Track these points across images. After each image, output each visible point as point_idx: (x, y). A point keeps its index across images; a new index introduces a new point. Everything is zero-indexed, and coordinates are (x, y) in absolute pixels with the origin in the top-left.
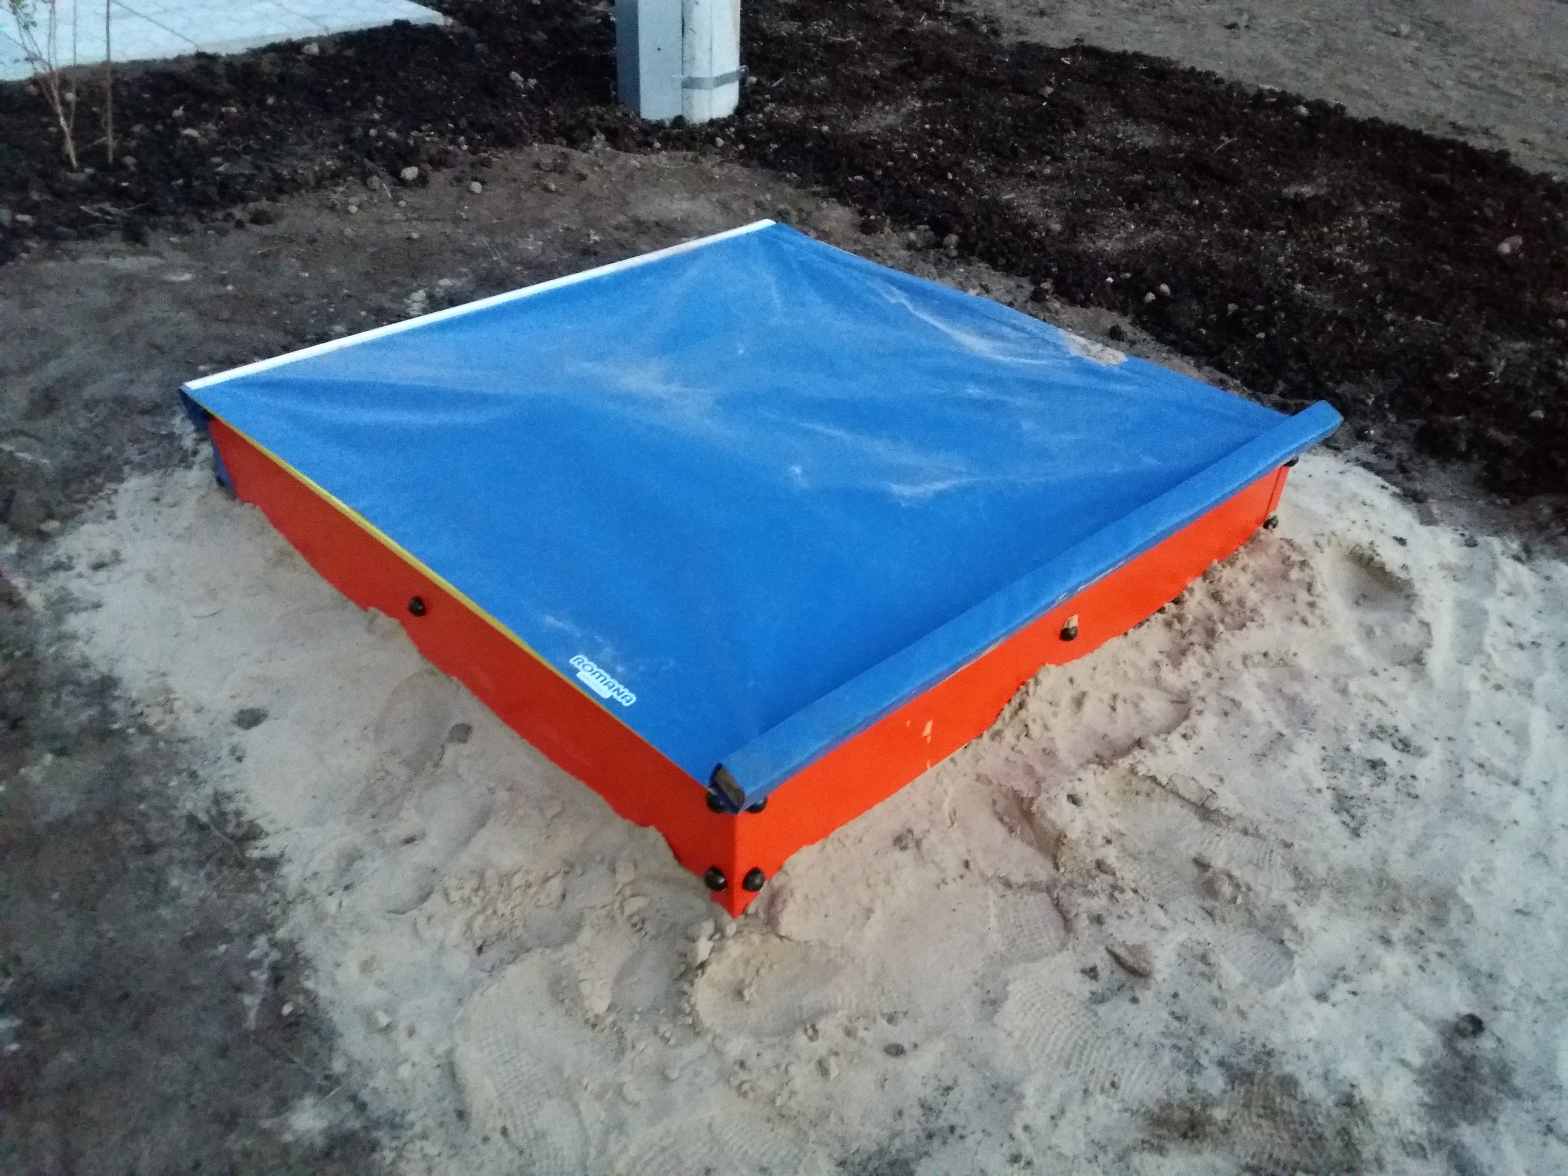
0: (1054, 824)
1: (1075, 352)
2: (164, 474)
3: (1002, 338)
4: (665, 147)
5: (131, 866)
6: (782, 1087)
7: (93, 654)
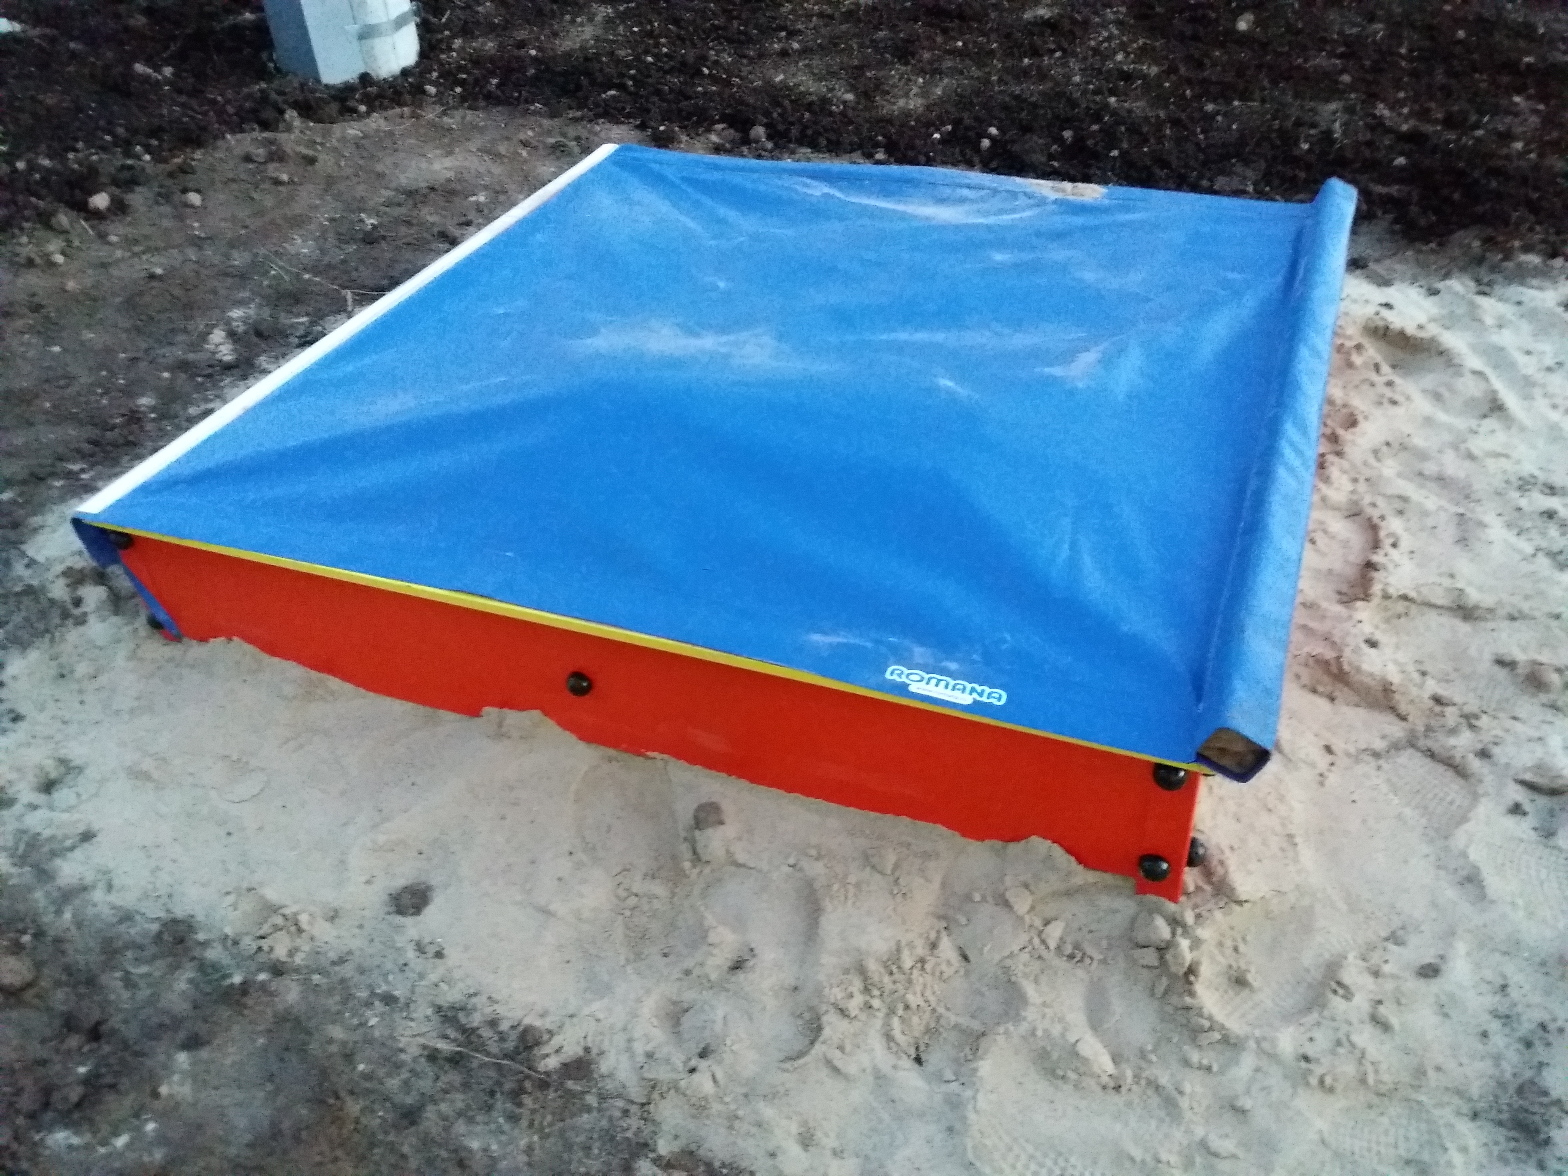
0: (1371, 675)
1: (1053, 196)
2: (52, 640)
3: (962, 200)
4: (371, 109)
5: (406, 1149)
6: (1361, 1064)
7: (126, 899)
